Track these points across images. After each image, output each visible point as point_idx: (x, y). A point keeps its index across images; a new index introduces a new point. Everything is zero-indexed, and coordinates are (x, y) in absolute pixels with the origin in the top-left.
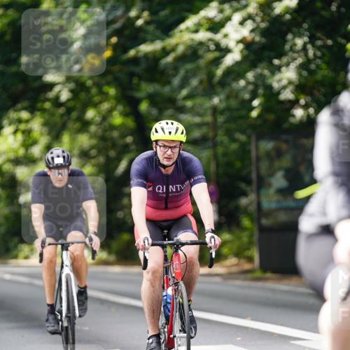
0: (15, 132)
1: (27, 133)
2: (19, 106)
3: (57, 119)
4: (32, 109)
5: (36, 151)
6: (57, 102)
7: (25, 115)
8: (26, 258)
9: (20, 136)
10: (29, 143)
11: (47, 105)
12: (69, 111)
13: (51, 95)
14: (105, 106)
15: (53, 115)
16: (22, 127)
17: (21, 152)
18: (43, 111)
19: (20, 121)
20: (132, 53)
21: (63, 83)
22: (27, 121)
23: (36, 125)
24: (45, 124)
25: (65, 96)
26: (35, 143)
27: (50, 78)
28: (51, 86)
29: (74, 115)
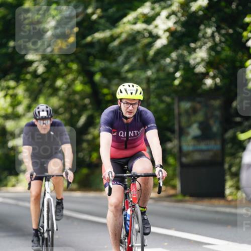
0: (5, 96)
1: (14, 96)
2: (8, 77)
3: (35, 86)
4: (18, 80)
5: (20, 109)
6: (35, 74)
7: (12, 83)
8: (14, 186)
9: (8, 99)
10: (15, 103)
11: (28, 77)
12: (44, 81)
13: (31, 69)
14: (70, 77)
15: (32, 83)
16: (11, 92)
17: (10, 110)
18: (25, 80)
19: (8, 88)
20: (89, 39)
21: (40, 61)
22: (14, 88)
23: (20, 91)
24: (27, 90)
25: (41, 70)
26: (19, 103)
27: (30, 57)
28: (31, 63)
29: (48, 83)
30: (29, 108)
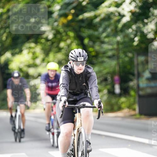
0: (29, 53)
2: (30, 40)
4: (36, 42)
5: (38, 61)
7: (33, 45)
8: (34, 109)
10: (35, 57)
11: (43, 41)
12: (53, 43)
13: (45, 36)
14: (69, 41)
15: (45, 45)
17: (31, 62)
18: (41, 43)
19: (30, 48)
20: (81, 17)
21: (50, 31)
22: (33, 48)
23: (38, 49)
24: (43, 49)
25: (51, 36)
29: (55, 45)
30: (43, 60)
